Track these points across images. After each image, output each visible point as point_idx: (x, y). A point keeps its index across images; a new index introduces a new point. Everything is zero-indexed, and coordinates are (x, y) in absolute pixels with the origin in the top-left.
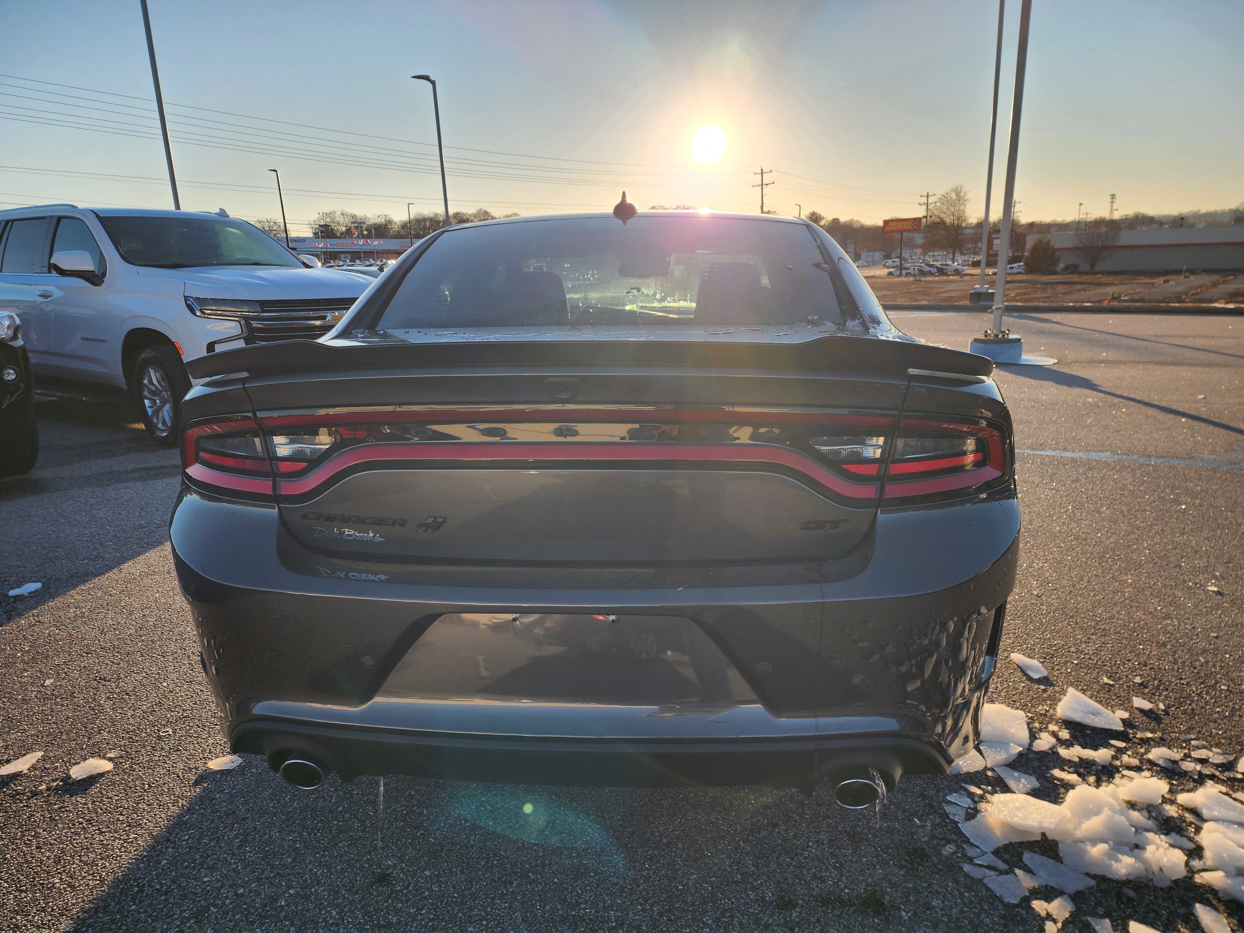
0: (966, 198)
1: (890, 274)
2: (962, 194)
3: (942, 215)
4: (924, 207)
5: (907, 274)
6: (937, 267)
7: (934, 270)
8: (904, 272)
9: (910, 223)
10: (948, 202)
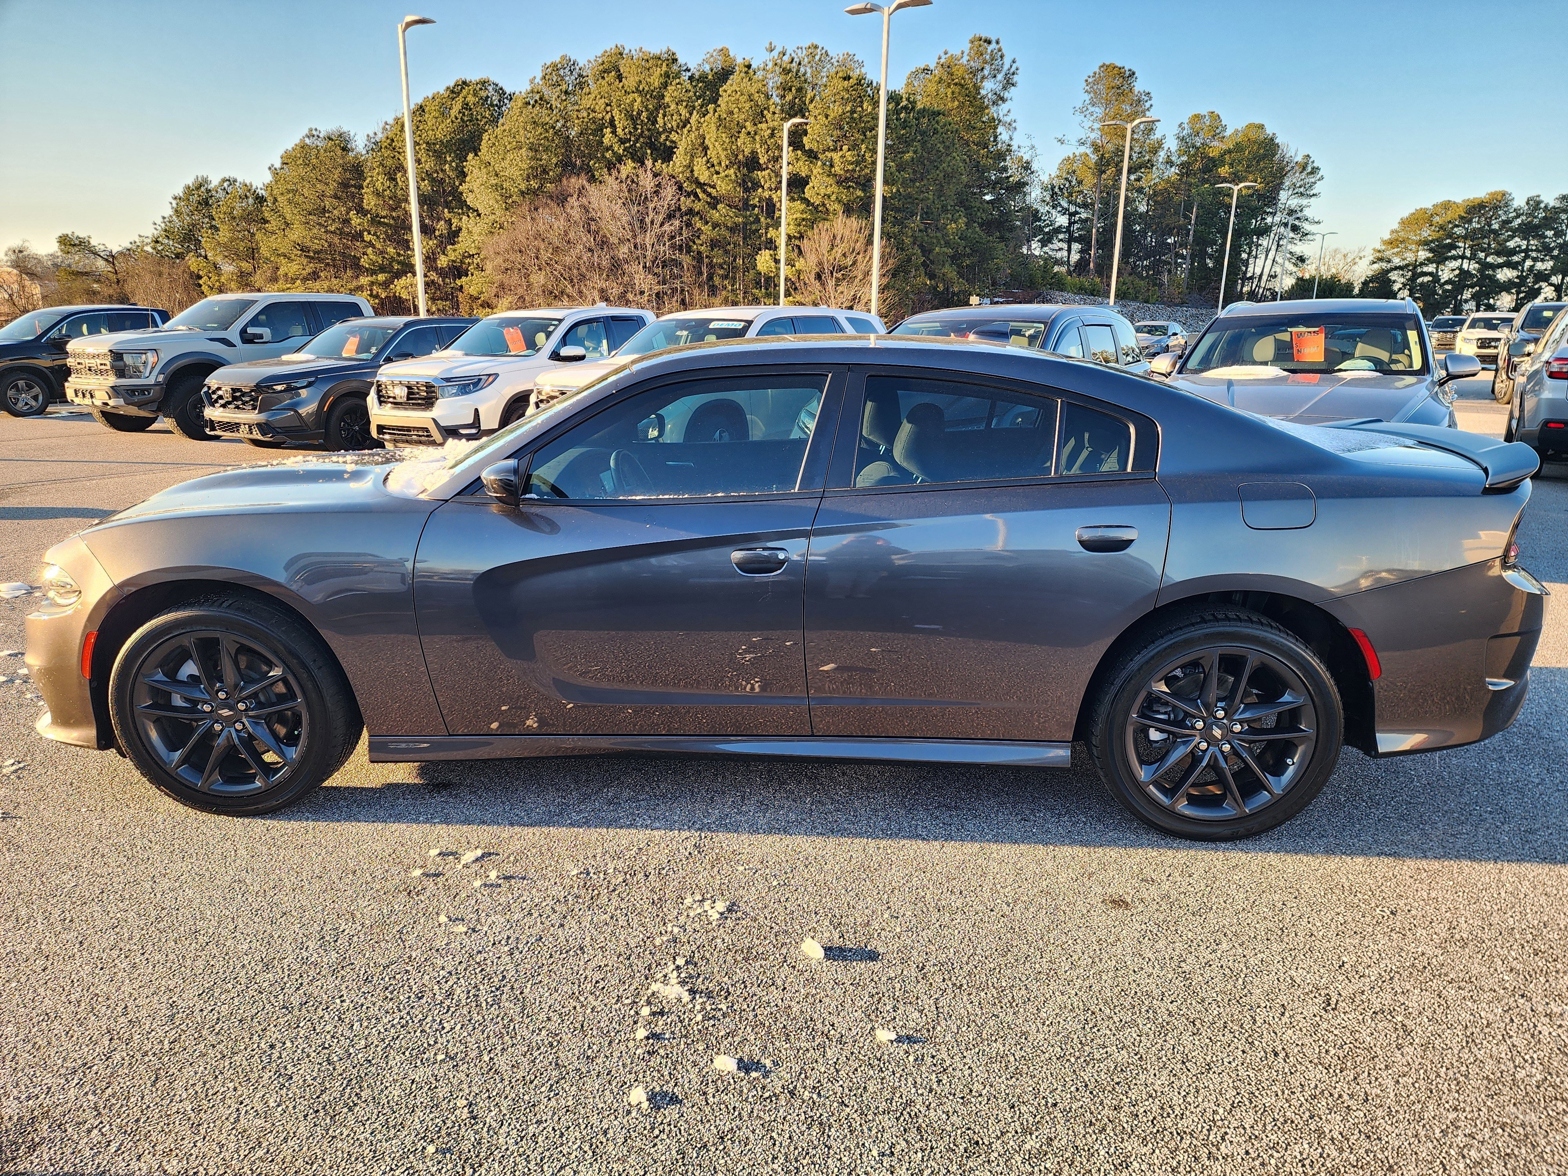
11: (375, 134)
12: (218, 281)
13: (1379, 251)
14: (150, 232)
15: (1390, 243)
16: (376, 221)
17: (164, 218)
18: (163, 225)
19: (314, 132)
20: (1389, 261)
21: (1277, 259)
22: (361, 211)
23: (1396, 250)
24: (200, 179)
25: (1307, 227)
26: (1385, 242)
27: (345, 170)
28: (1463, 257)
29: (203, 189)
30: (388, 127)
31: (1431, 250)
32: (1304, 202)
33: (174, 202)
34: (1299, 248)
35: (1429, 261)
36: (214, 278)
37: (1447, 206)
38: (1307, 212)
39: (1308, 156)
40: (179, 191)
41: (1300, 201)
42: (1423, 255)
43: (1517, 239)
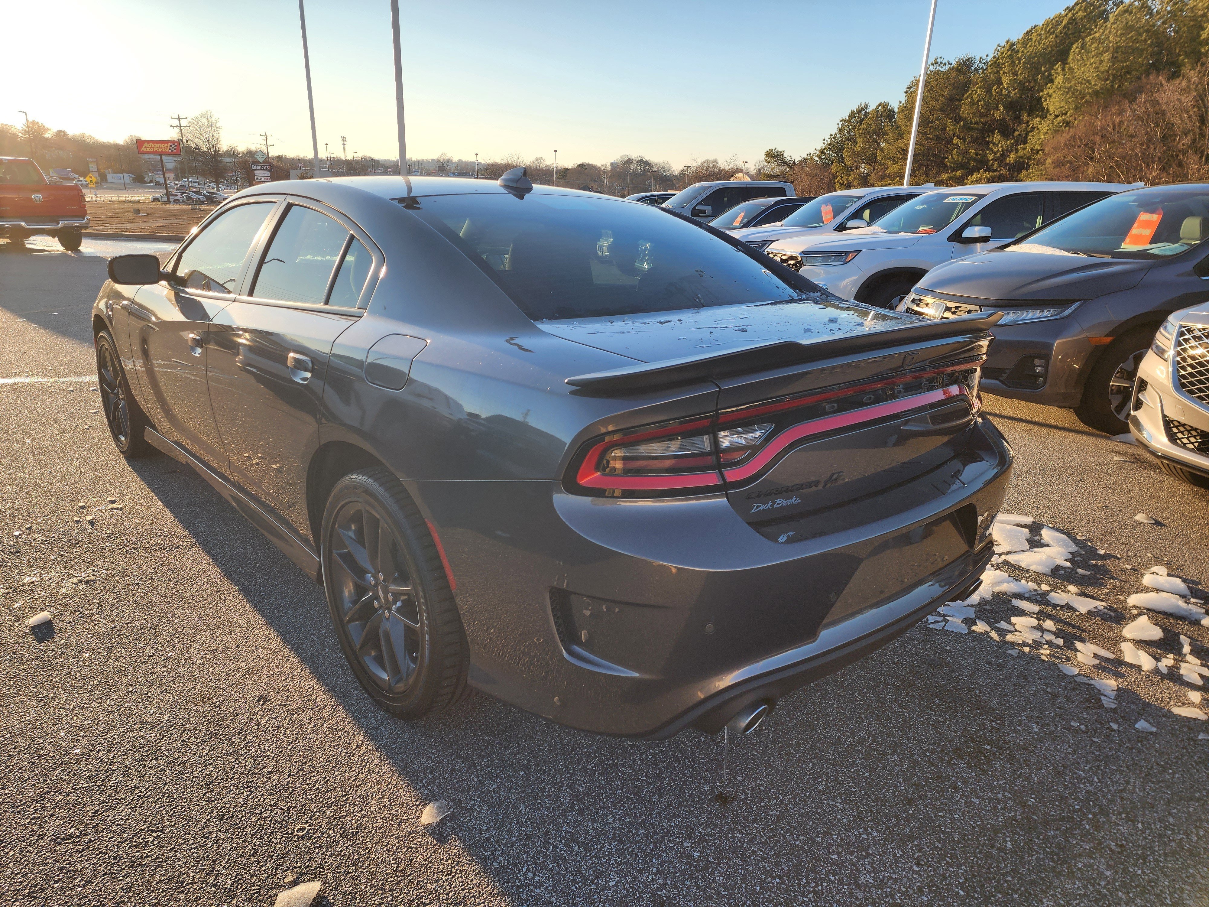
0: (218, 125)
1: (155, 199)
2: (213, 120)
3: (197, 141)
4: (177, 130)
5: (175, 200)
6: (204, 195)
7: (203, 198)
8: (172, 198)
9: (168, 146)
10: (200, 127)
11: (987, 56)
12: (847, 179)
14: (820, 145)
16: (967, 127)
17: (831, 135)
18: (829, 141)
19: (939, 60)
22: (957, 119)
24: (863, 105)
27: (954, 88)
29: (863, 113)
30: (999, 48)
33: (840, 123)
36: (845, 178)
40: (846, 115)
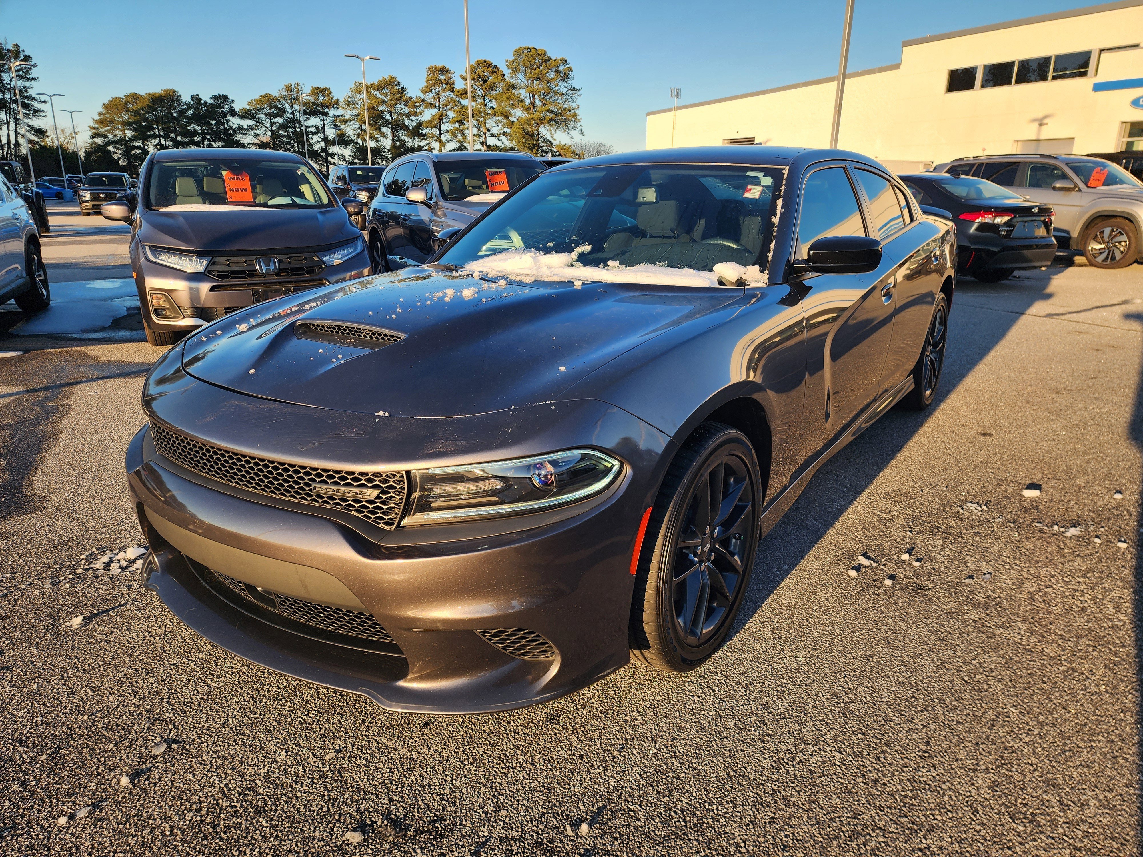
13: (94, 128)
15: (101, 122)
20: (105, 136)
21: (18, 130)
23: (107, 128)
25: (37, 105)
26: (96, 121)
28: (159, 136)
31: (135, 130)
32: (27, 84)
34: (36, 122)
35: (134, 138)
37: (135, 96)
38: (32, 92)
39: (17, 45)
41: (23, 83)
42: (129, 133)
43: (193, 125)
